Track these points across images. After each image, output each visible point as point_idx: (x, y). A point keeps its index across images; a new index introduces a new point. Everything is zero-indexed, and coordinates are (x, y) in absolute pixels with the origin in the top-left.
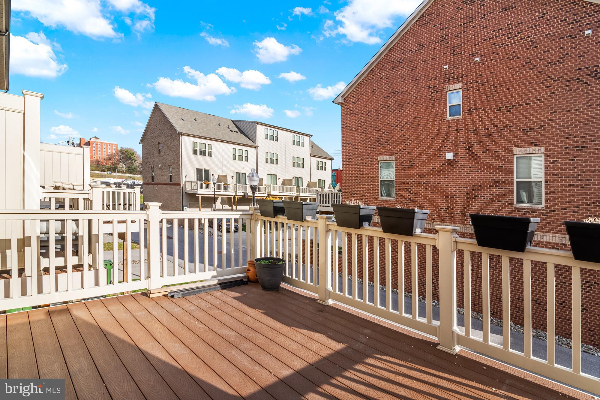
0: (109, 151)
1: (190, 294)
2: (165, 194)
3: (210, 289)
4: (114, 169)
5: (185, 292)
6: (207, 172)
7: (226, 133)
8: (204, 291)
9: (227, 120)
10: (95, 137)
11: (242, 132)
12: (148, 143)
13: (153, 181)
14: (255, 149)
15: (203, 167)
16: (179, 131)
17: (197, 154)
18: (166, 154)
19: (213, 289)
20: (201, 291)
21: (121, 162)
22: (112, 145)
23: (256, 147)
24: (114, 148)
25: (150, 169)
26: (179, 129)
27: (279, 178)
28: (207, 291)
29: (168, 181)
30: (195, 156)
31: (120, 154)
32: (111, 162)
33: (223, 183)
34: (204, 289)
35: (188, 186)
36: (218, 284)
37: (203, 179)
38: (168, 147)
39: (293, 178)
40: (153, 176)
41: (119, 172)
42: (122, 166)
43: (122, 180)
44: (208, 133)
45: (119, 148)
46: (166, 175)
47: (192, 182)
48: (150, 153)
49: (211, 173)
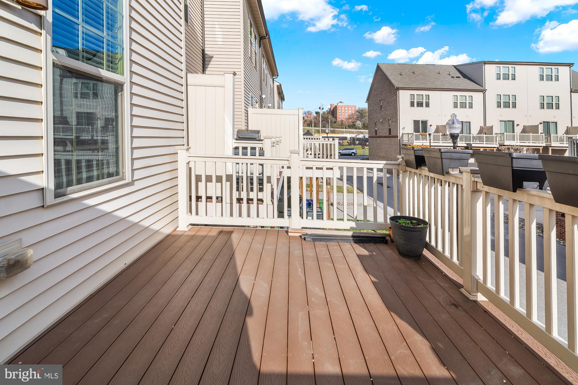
0: (350, 112)
1: (320, 240)
2: (385, 146)
3: (341, 240)
4: (353, 126)
5: (316, 237)
6: (425, 123)
7: (446, 81)
8: (335, 241)
9: (448, 66)
10: (341, 102)
11: (465, 76)
12: (372, 101)
13: (376, 135)
14: (481, 94)
15: (420, 118)
16: (397, 86)
17: (414, 106)
18: (386, 109)
19: (344, 240)
20: (332, 240)
21: (358, 120)
22: (352, 107)
23: (484, 91)
24: (353, 109)
25: (374, 124)
26: (396, 84)
27: (518, 125)
28: (338, 241)
29: (387, 134)
30: (412, 108)
31: (358, 114)
32: (351, 120)
33: (441, 134)
34: (335, 238)
35: (405, 138)
36: (353, 236)
37: (421, 131)
38: (388, 103)
39: (541, 123)
40: (376, 130)
41: (356, 128)
42: (359, 123)
43: (356, 135)
44: (426, 83)
45: (357, 108)
46: (386, 129)
47: (409, 134)
48: (373, 110)
49: (429, 124)
